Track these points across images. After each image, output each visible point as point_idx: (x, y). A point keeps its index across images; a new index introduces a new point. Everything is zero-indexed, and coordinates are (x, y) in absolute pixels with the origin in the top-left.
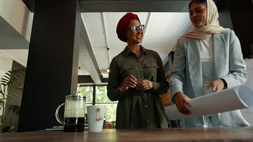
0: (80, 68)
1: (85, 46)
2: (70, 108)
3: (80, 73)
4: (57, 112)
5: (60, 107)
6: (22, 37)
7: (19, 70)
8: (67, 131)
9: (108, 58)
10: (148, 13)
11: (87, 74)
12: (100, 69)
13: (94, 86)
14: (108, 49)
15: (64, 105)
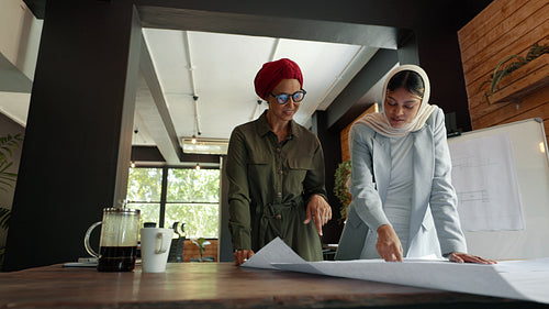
0: (136, 132)
1: (149, 92)
2: (110, 230)
3: (137, 140)
4: (87, 236)
5: (93, 227)
6: (16, 69)
7: (10, 137)
8: (103, 271)
9: (196, 115)
10: (273, 39)
11: (150, 143)
12: (179, 135)
13: (165, 169)
14: (195, 98)
15: (100, 225)
